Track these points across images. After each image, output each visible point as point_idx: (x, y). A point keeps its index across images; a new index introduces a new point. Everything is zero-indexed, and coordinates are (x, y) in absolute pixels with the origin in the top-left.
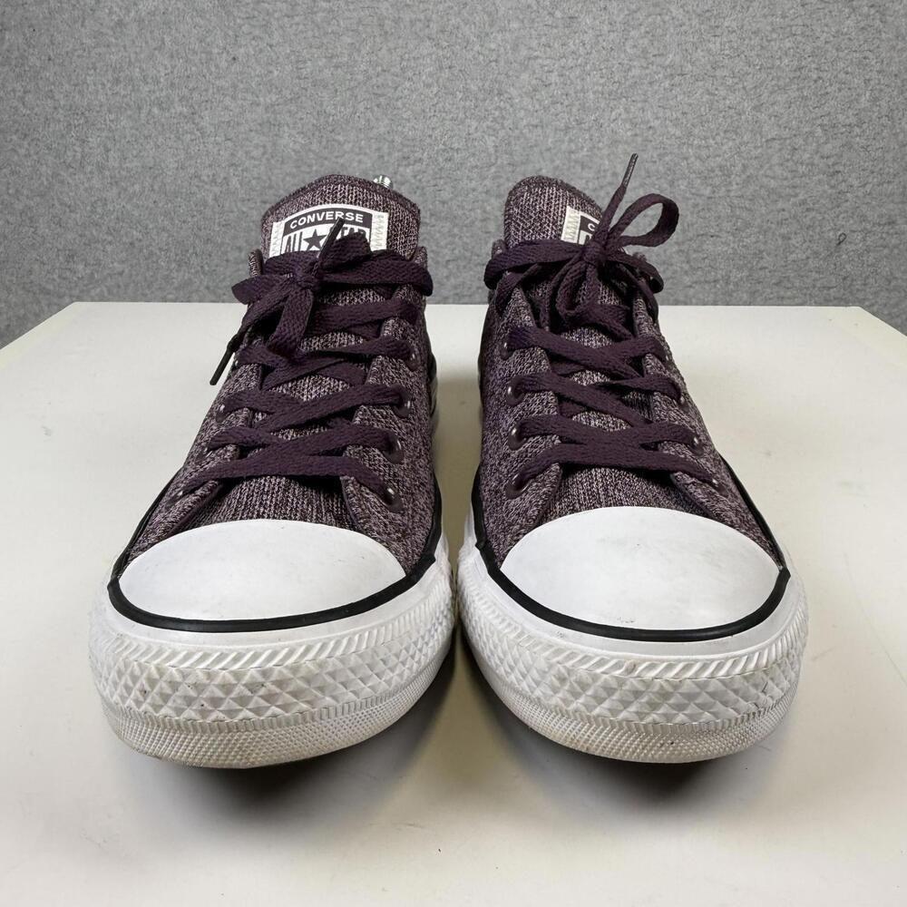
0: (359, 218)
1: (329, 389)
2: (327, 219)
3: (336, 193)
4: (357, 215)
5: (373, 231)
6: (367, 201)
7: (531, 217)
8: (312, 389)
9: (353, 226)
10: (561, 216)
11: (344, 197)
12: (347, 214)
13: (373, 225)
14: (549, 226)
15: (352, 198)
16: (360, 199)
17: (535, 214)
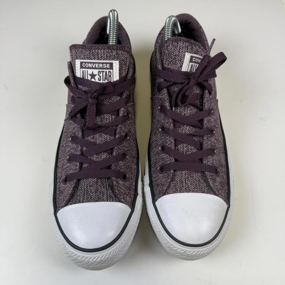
0: (108, 66)
1: (105, 138)
2: (96, 67)
3: (99, 54)
4: (107, 64)
5: (114, 70)
6: (110, 56)
7: (172, 57)
8: (99, 138)
9: (106, 70)
10: (183, 57)
11: (102, 56)
12: (104, 65)
13: (114, 68)
14: (178, 61)
15: (105, 56)
16: (108, 56)
17: (174, 56)
